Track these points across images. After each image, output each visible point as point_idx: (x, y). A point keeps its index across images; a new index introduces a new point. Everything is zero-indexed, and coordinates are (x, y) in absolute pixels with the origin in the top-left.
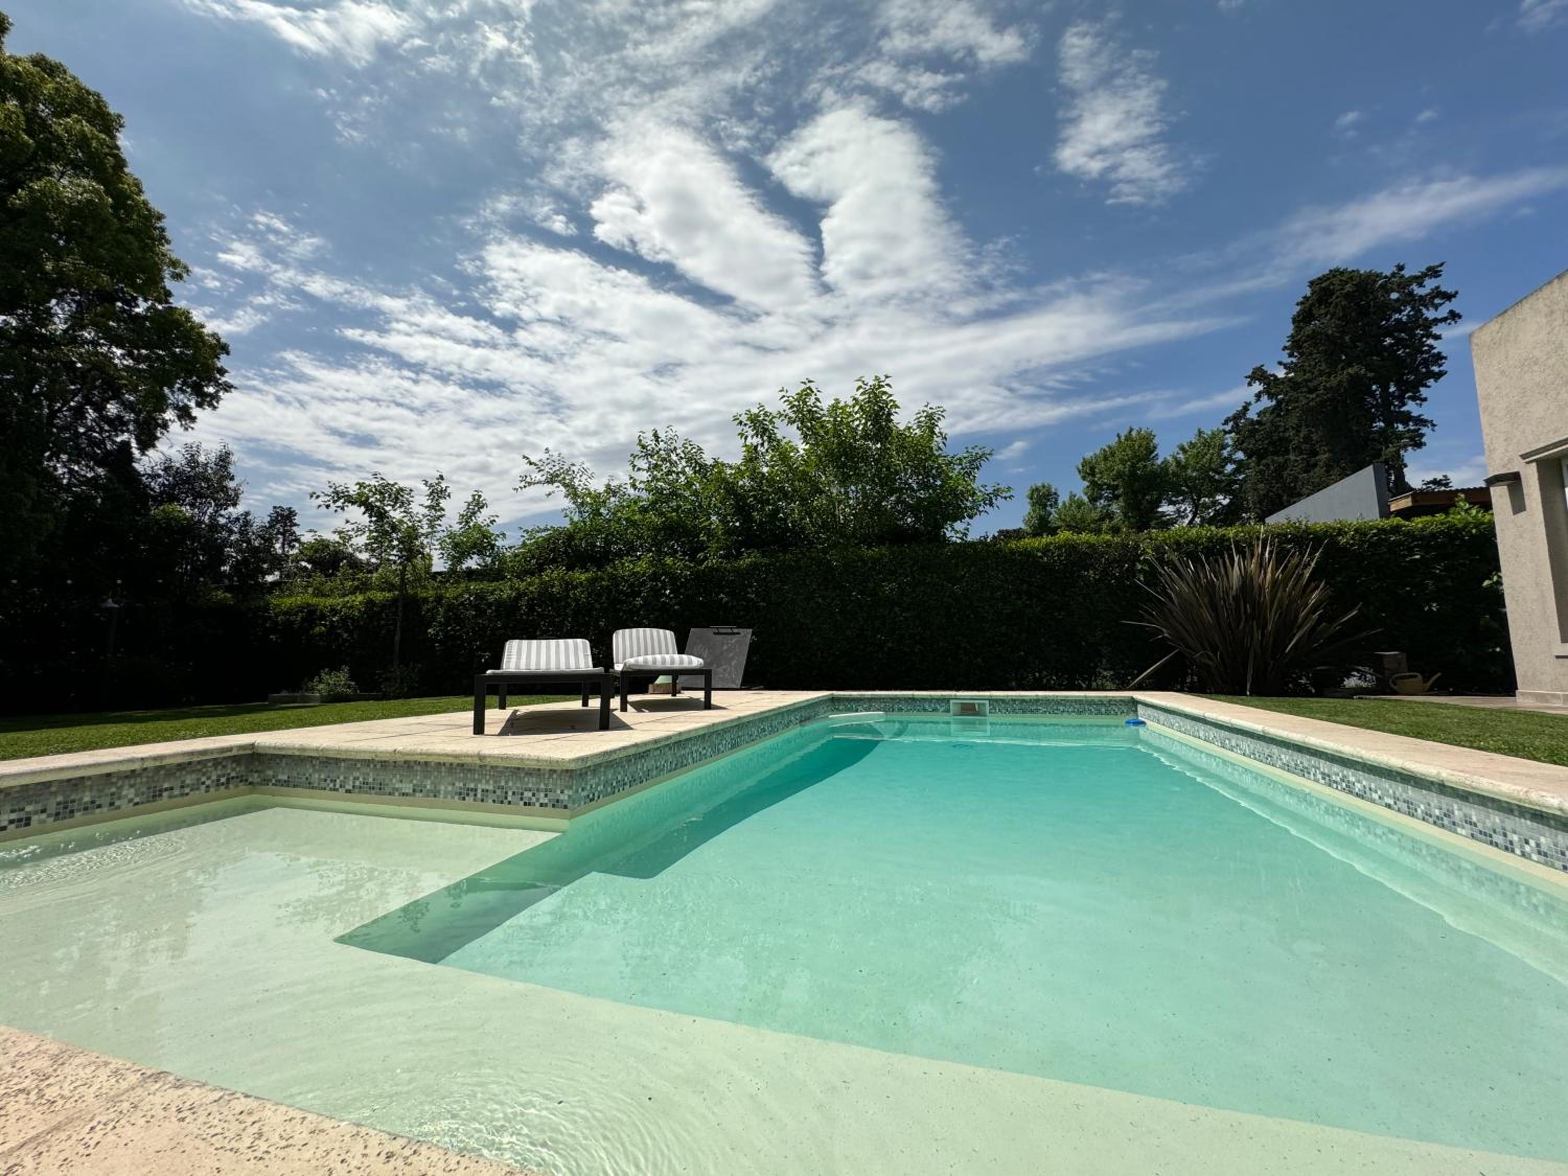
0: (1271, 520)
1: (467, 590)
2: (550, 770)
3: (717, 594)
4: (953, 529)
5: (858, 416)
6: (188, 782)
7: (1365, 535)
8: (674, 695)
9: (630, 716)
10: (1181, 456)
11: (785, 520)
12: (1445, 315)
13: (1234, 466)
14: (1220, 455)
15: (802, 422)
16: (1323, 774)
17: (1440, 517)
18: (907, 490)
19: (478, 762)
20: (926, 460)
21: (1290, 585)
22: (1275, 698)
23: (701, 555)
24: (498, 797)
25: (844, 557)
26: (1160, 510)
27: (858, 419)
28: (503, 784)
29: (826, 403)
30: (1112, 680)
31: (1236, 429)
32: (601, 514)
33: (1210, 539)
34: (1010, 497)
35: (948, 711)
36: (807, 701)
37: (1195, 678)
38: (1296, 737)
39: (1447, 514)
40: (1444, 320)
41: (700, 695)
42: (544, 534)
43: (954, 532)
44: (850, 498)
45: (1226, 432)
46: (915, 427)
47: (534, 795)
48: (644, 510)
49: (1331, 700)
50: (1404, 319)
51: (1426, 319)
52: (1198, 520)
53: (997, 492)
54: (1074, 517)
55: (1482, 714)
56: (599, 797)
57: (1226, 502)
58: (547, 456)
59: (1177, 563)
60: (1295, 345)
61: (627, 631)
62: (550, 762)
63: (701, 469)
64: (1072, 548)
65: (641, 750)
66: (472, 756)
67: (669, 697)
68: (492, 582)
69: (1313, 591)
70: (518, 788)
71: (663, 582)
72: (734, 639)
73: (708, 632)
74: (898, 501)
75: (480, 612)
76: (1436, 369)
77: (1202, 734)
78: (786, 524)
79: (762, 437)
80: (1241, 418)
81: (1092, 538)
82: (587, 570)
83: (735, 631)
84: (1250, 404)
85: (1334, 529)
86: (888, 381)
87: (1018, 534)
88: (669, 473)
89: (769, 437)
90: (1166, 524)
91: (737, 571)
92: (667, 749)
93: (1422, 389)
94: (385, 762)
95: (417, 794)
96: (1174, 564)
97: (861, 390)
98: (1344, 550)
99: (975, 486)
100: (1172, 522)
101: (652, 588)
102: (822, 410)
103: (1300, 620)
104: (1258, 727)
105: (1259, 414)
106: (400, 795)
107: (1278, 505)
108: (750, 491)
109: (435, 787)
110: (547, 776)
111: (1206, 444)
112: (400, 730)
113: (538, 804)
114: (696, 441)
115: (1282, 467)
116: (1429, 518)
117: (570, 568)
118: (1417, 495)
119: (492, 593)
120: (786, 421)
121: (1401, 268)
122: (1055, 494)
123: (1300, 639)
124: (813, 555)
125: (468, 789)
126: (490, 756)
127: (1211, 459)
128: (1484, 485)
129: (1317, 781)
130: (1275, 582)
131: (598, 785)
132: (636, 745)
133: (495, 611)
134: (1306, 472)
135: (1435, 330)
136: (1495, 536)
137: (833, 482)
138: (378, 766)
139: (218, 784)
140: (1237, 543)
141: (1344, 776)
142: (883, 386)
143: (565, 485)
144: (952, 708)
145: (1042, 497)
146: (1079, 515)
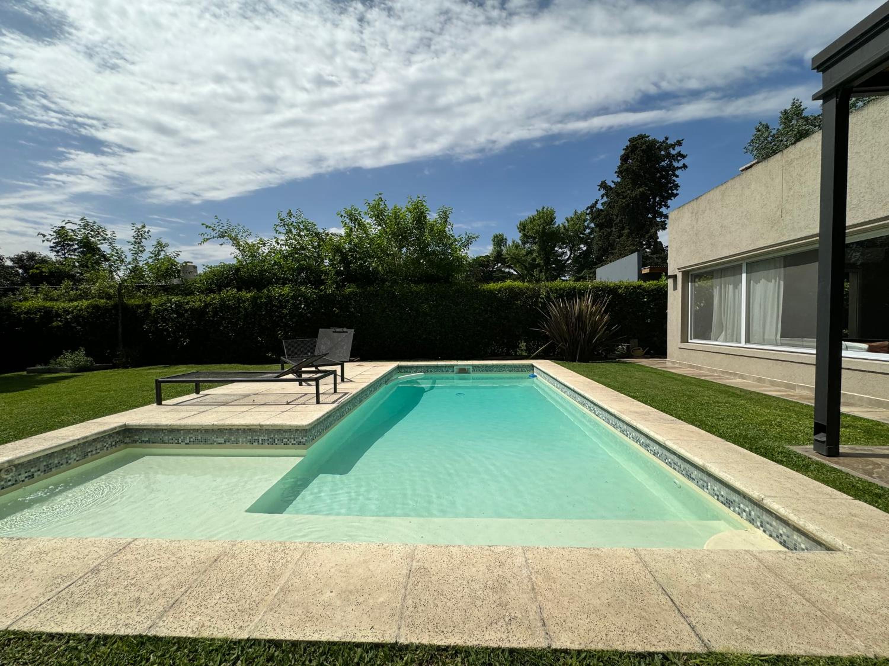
1: (170, 301)
2: (297, 430)
3: (333, 308)
6: (98, 447)
7: (628, 289)
10: (566, 224)
12: (681, 165)
13: (589, 231)
14: (584, 224)
15: (377, 217)
17: (656, 282)
21: (597, 314)
23: (322, 287)
24: (270, 442)
26: (555, 251)
28: (272, 436)
29: (390, 207)
31: (591, 213)
33: (569, 288)
35: (453, 371)
36: (389, 371)
38: (582, 392)
40: (681, 168)
45: (587, 214)
47: (288, 440)
48: (285, 257)
49: (605, 365)
50: (665, 165)
51: (674, 167)
54: (514, 254)
56: (315, 438)
57: (585, 249)
59: (555, 300)
60: (620, 172)
64: (510, 289)
66: (255, 425)
69: (605, 317)
70: (280, 438)
71: (300, 300)
72: (344, 335)
73: (330, 331)
76: (675, 192)
78: (369, 269)
79: (354, 223)
80: (594, 207)
82: (250, 292)
83: (344, 330)
84: (598, 200)
86: (424, 199)
88: (299, 236)
89: (359, 223)
91: (343, 296)
93: (669, 201)
95: (227, 443)
96: (553, 301)
97: (410, 203)
98: (620, 295)
101: (293, 304)
102: (388, 210)
103: (598, 330)
104: (572, 387)
105: (602, 206)
106: (217, 444)
108: (350, 251)
109: (236, 439)
110: (295, 432)
111: (578, 218)
113: (291, 444)
115: (610, 234)
116: (652, 282)
117: (239, 289)
118: (652, 268)
120: (369, 216)
121: (667, 139)
122: (506, 239)
123: (598, 338)
125: (254, 440)
127: (579, 226)
129: (587, 409)
130: (591, 312)
131: (315, 434)
134: (619, 238)
135: (677, 173)
138: (203, 432)
139: (112, 446)
140: (580, 291)
142: (422, 202)
143: (232, 239)
144: (455, 370)
145: (499, 241)
146: (517, 252)
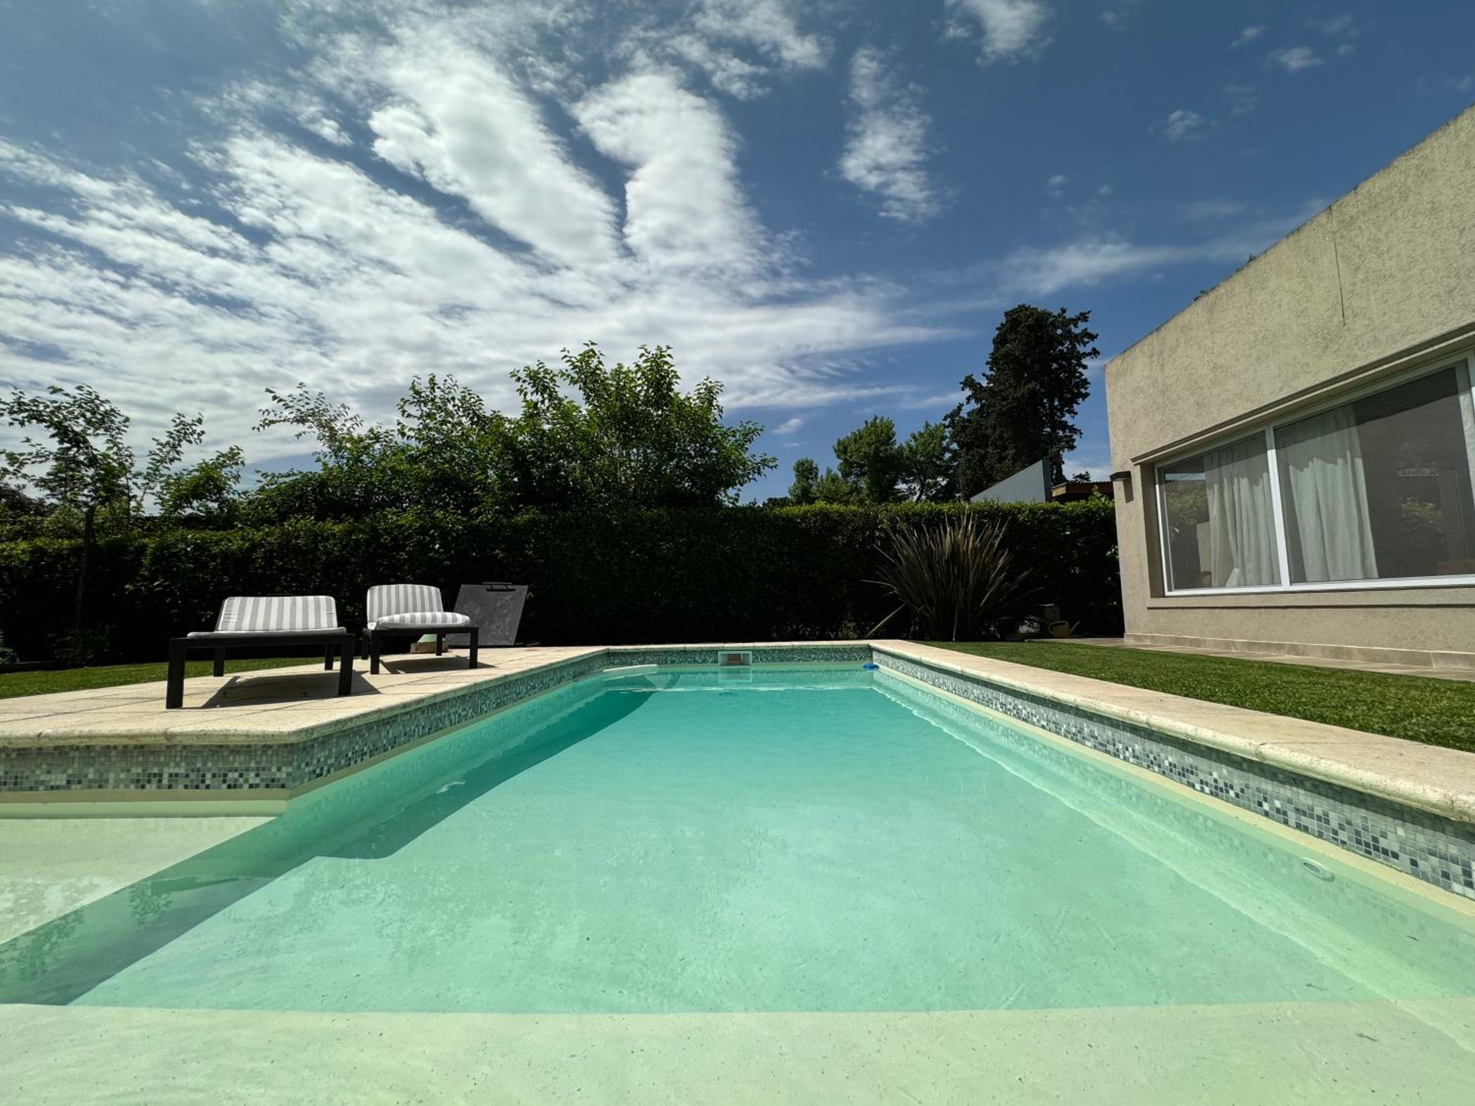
0: (974, 499)
1: (184, 539)
2: (264, 746)
3: (494, 550)
4: (726, 495)
5: (640, 382)
7: (1035, 514)
8: (439, 654)
9: (382, 679)
10: (913, 443)
11: (566, 478)
12: (1090, 351)
13: (950, 455)
14: (941, 444)
15: (585, 383)
16: (1001, 704)
17: (1083, 502)
18: (685, 456)
19: (165, 742)
20: (703, 429)
21: (985, 551)
22: (972, 643)
23: (474, 510)
24: (192, 781)
25: (624, 517)
26: (896, 487)
27: (639, 385)
28: (199, 765)
30: (855, 631)
31: (952, 425)
32: (362, 461)
33: (930, 513)
34: (775, 467)
35: (716, 662)
36: (582, 656)
37: (917, 627)
38: (984, 675)
39: (1087, 500)
40: (1089, 354)
41: (465, 653)
42: (287, 480)
43: (727, 497)
44: (632, 461)
45: (945, 427)
46: (695, 397)
47: (241, 775)
48: (413, 460)
49: (1009, 644)
50: (1065, 350)
51: (1078, 352)
52: (924, 497)
53: (764, 462)
54: (829, 490)
55: (1104, 651)
56: (329, 771)
57: (944, 483)
58: (300, 391)
59: (906, 531)
60: (994, 362)
61: (385, 587)
62: (264, 736)
63: (480, 420)
64: (824, 515)
65: (384, 716)
66: (155, 736)
67: (433, 656)
68: (218, 530)
69: (1000, 557)
70: (220, 769)
71: (432, 536)
72: (508, 596)
73: (481, 589)
74: (677, 466)
75: (201, 566)
76: (1083, 391)
77: (919, 674)
78: (567, 482)
79: (542, 394)
80: (956, 416)
81: (842, 508)
82: (341, 521)
83: (510, 587)
84: (962, 405)
85: (1016, 508)
86: (669, 352)
87: (783, 502)
88: (444, 422)
89: (550, 395)
90: (900, 498)
91: (515, 528)
92: (419, 713)
93: (1075, 405)
94: (24, 749)
95: (73, 787)
96: (903, 532)
97: (644, 358)
98: (1022, 525)
99: (745, 456)
100: (905, 498)
101: (419, 542)
102: (605, 373)
103: (991, 580)
104: (958, 668)
105: (968, 414)
106: (46, 789)
107: (979, 488)
108: (530, 447)
109: (101, 775)
110: (259, 753)
111: (932, 435)
112: (57, 708)
113: (246, 786)
114: (475, 390)
115: (984, 458)
116: (1075, 503)
117: (320, 517)
118: (1070, 485)
119: (217, 543)
120: (568, 381)
121: (1064, 311)
122: (816, 468)
123: (991, 594)
124: (594, 513)
125: (149, 775)
126: (182, 734)
127: (934, 448)
128: (1109, 480)
129: (997, 709)
130: (975, 548)
131: (327, 758)
132: (380, 711)
133: (221, 564)
134: (1000, 462)
135: (1084, 361)
136: (1115, 518)
137: (615, 444)
138: (14, 755)
140: (949, 517)
141: (1016, 705)
142: (664, 356)
143: (321, 426)
144: (720, 659)
145: (806, 471)
146: (833, 488)
